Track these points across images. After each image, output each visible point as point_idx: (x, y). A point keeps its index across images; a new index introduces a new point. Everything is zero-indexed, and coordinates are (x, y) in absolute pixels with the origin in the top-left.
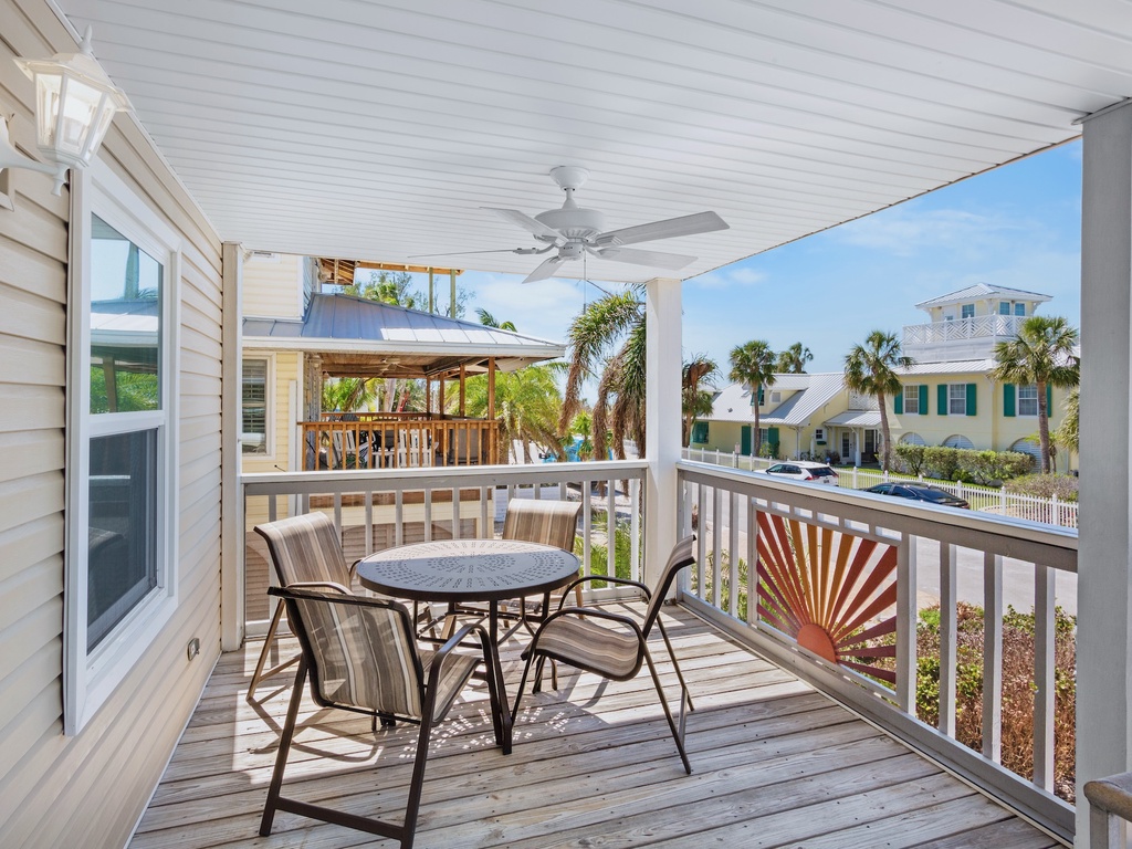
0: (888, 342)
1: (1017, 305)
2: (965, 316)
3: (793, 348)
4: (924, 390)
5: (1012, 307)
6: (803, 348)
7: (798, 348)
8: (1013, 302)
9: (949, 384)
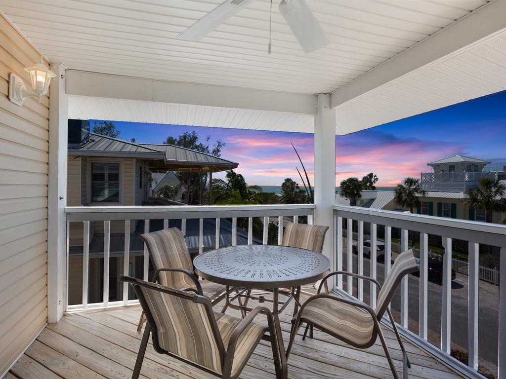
0: (415, 183)
1: (475, 166)
2: (450, 170)
3: (369, 175)
4: (431, 204)
5: (472, 167)
6: (374, 175)
7: (371, 175)
8: (473, 164)
9: (443, 202)
